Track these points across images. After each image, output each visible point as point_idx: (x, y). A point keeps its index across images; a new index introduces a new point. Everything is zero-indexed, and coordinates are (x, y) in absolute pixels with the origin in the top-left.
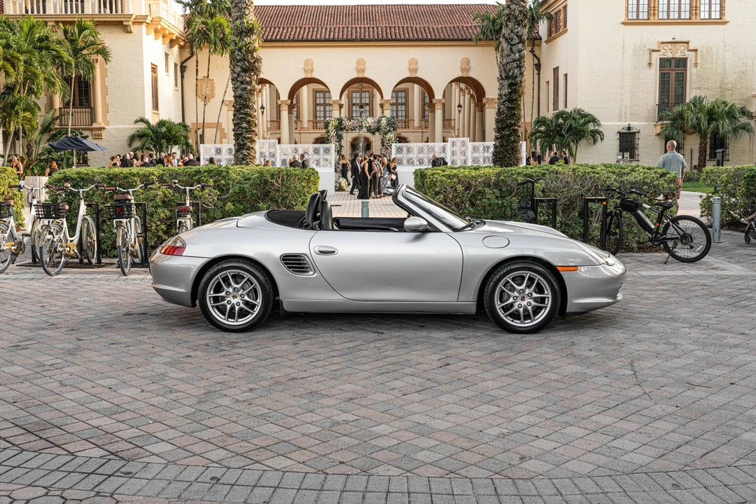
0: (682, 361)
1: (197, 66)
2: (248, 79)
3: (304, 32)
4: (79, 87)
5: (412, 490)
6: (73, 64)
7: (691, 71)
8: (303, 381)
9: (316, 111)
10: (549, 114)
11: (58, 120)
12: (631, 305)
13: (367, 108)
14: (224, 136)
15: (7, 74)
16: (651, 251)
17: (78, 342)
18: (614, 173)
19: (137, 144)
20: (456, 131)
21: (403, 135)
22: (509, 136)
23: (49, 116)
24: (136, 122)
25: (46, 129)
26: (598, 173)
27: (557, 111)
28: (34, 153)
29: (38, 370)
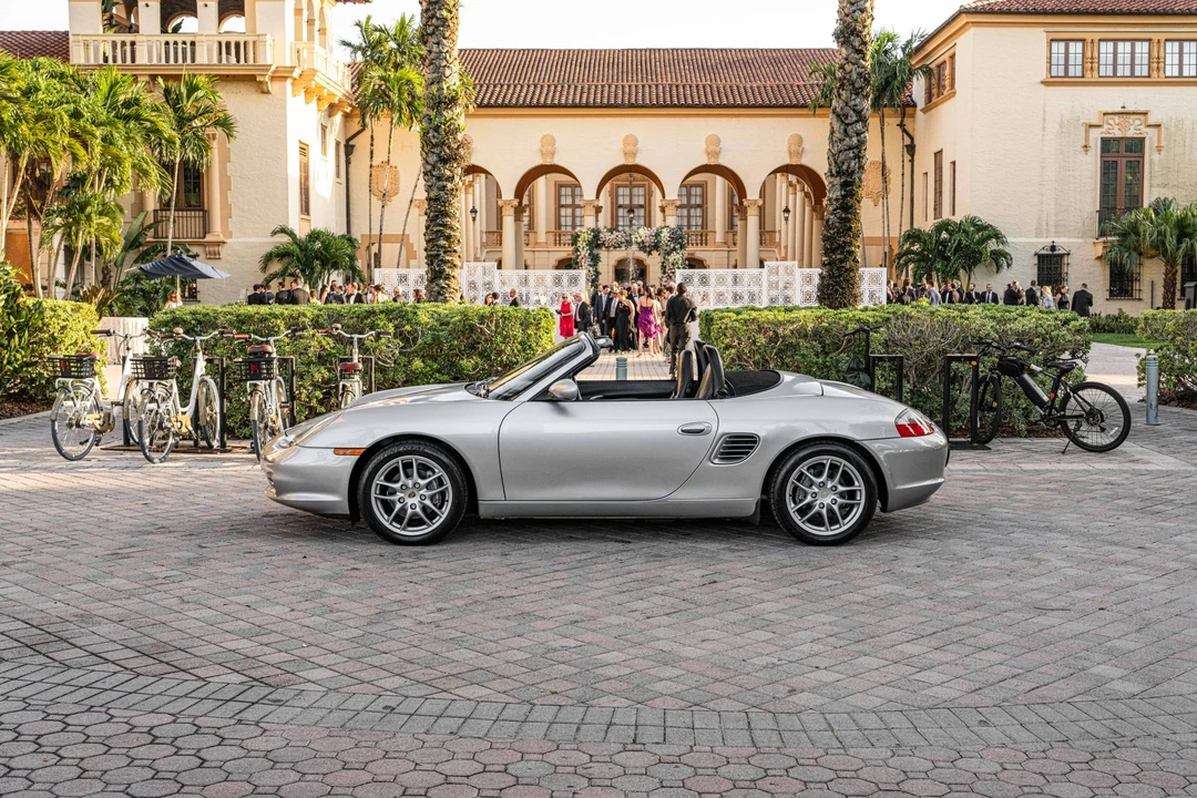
0: (1044, 581)
1: (372, 145)
2: (448, 173)
3: (541, 93)
4: (186, 178)
5: (641, 721)
6: (178, 142)
7: (1151, 158)
8: (512, 600)
9: (560, 216)
10: (926, 224)
11: (152, 230)
12: (993, 509)
13: (642, 212)
14: (412, 255)
15: (75, 158)
16: (1048, 436)
17: (201, 551)
18: (994, 318)
19: (276, 267)
20: (783, 250)
21: (698, 255)
22: (841, 261)
23: (137, 223)
24: (274, 233)
25: (133, 243)
26: (967, 319)
27: (939, 220)
28: (113, 280)
29: (148, 583)
